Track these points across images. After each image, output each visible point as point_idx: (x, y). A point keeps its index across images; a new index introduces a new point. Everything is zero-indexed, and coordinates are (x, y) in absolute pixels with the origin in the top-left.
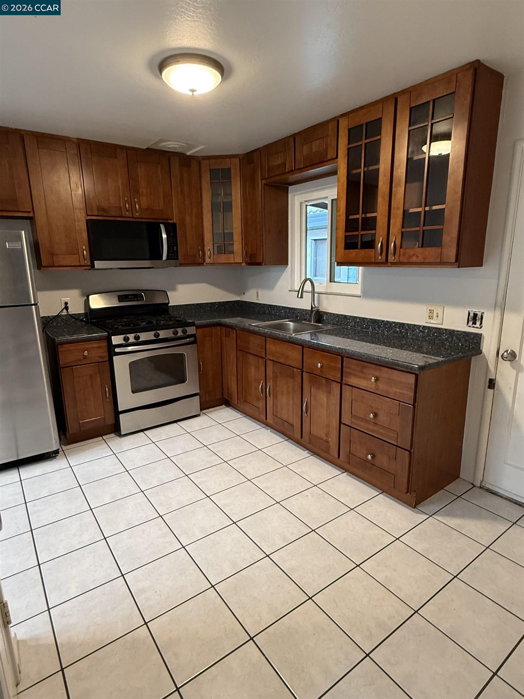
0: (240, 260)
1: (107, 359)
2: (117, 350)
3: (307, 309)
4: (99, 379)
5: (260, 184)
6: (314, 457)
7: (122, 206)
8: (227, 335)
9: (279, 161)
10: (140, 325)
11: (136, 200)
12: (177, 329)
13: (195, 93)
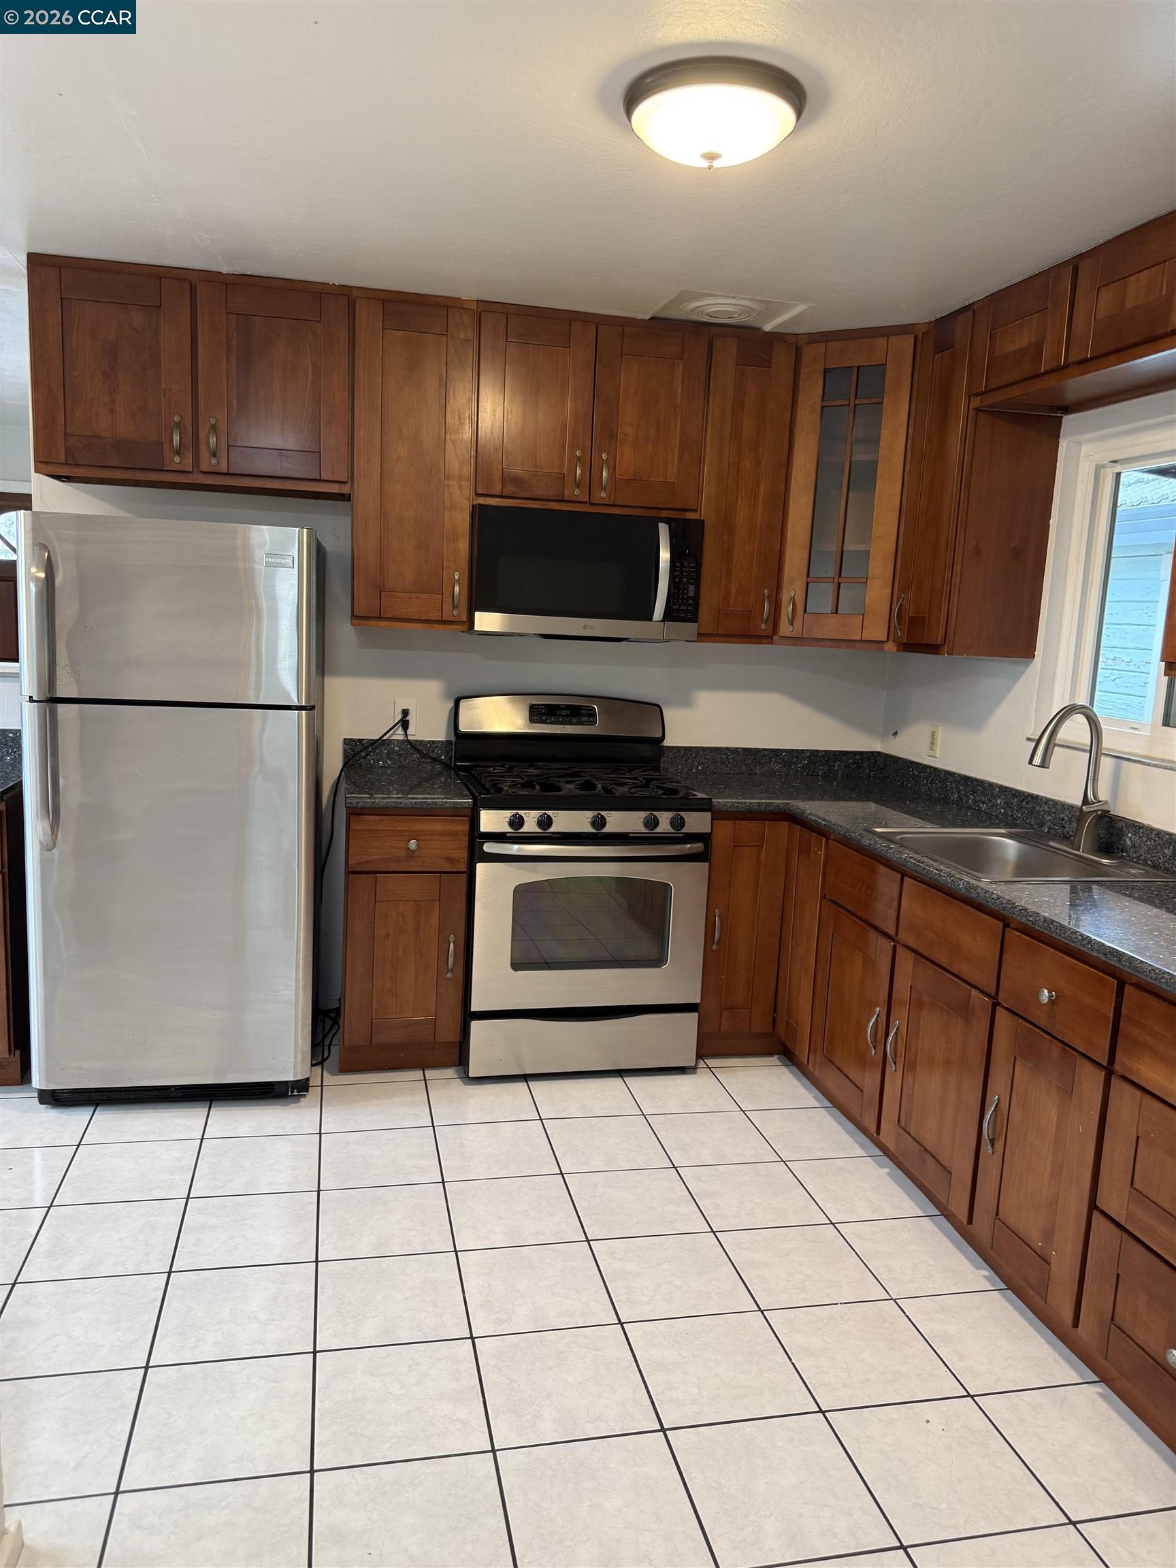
0: (877, 631)
1: (463, 867)
2: (489, 847)
3: (1069, 801)
4: (436, 915)
5: (962, 407)
6: (1005, 1297)
7: (565, 471)
8: (804, 851)
9: (1023, 340)
10: (560, 790)
11: (604, 457)
12: (656, 813)
13: (717, 164)
